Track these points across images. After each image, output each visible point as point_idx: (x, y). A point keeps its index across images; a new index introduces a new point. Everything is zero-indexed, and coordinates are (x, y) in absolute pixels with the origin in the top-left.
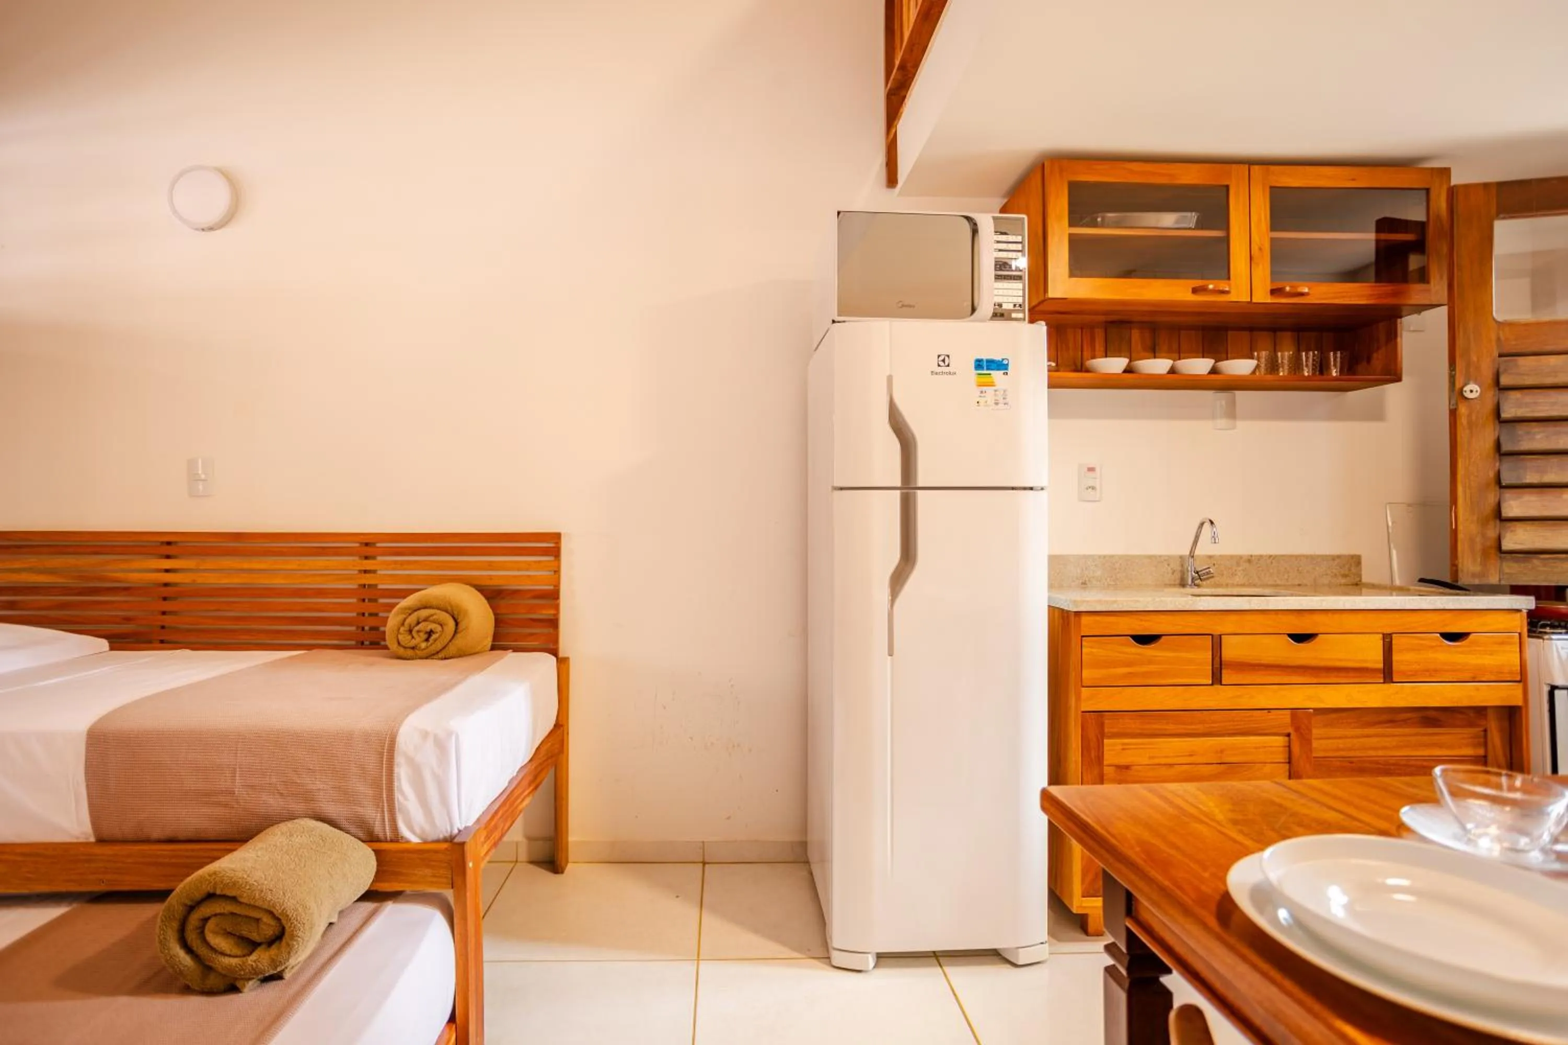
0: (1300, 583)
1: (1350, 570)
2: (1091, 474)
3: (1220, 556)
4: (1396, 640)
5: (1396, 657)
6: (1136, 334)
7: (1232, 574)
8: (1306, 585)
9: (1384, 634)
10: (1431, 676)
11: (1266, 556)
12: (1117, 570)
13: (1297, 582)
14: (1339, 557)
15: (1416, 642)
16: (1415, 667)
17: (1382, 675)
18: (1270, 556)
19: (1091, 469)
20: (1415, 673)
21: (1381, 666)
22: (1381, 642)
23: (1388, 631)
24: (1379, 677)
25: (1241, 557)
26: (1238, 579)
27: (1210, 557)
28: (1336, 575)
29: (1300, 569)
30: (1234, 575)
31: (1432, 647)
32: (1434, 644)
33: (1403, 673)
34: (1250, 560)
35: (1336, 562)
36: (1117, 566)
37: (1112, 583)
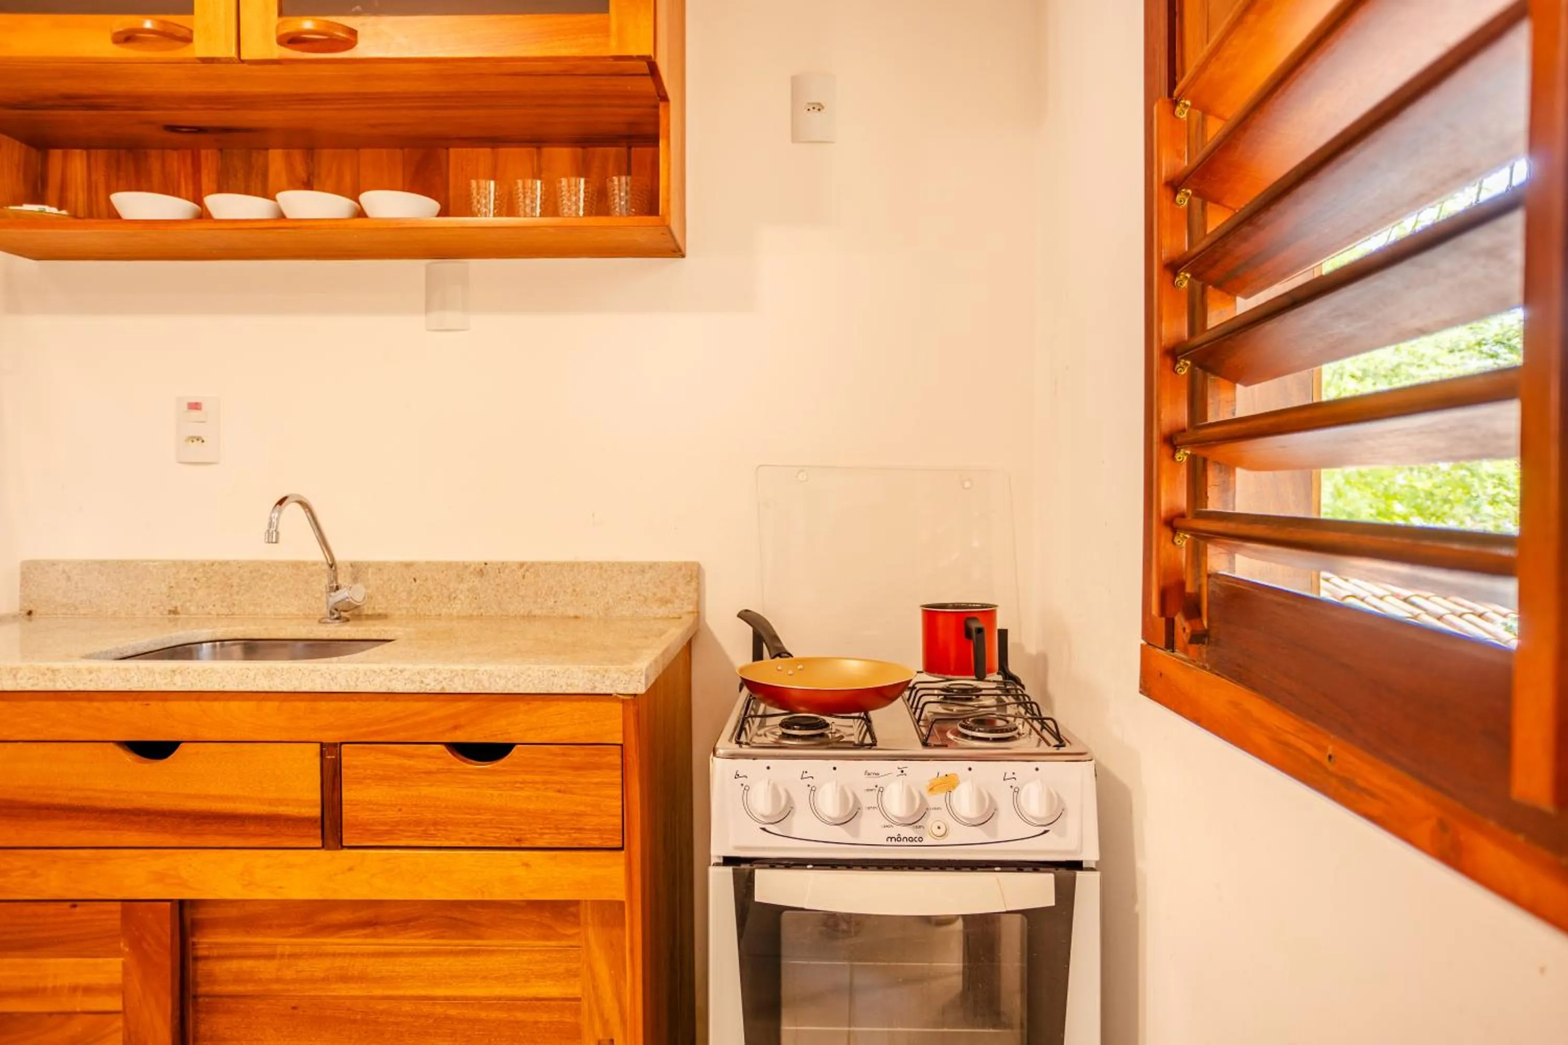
0: (578, 614)
1: (673, 590)
2: (195, 414)
3: (428, 563)
4: (350, 758)
5: (348, 794)
6: (276, 159)
7: (449, 597)
8: (589, 618)
9: (322, 745)
10: (426, 834)
11: (514, 563)
12: (235, 589)
13: (571, 612)
14: (653, 566)
15: (396, 761)
16: (392, 815)
17: (319, 832)
18: (522, 565)
19: (195, 406)
20: (394, 828)
21: (316, 812)
22: (317, 761)
23: (330, 737)
24: (314, 836)
25: (466, 566)
26: (459, 607)
27: (408, 565)
28: (646, 599)
29: (578, 589)
30: (452, 598)
31: (429, 773)
32: (432, 766)
33: (364, 828)
34: (482, 570)
35: (648, 576)
36: (235, 581)
37: (225, 611)
